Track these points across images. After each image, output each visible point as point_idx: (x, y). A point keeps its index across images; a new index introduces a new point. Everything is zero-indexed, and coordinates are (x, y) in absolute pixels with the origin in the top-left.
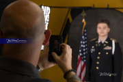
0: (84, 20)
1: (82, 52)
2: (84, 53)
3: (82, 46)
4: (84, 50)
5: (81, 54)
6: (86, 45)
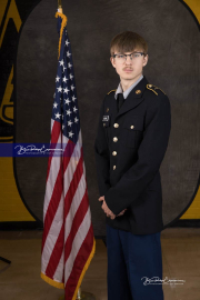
0: (60, 11)
1: (62, 110)
2: (69, 112)
3: (60, 89)
4: (67, 101)
5: (58, 116)
6: (72, 88)
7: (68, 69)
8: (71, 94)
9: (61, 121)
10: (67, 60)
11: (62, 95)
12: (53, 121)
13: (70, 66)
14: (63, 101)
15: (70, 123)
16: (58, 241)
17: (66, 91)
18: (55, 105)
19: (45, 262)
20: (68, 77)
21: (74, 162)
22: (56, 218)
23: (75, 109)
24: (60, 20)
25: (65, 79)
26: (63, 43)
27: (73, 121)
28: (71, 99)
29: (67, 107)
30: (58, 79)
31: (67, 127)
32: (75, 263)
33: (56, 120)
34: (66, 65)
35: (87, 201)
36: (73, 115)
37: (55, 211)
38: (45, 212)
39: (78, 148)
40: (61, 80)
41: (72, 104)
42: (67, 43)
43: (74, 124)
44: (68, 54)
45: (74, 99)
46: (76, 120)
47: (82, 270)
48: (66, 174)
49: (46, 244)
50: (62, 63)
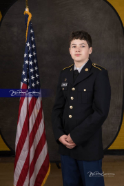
0: (27, 10)
1: (28, 76)
2: (33, 78)
3: (27, 62)
4: (32, 70)
5: (25, 80)
6: (35, 61)
7: (32, 48)
8: (34, 65)
9: (27, 84)
10: (32, 43)
11: (28, 66)
12: (22, 84)
13: (33, 46)
14: (29, 70)
15: (33, 85)
16: (25, 164)
17: (31, 63)
18: (24, 73)
19: (16, 179)
20: (32, 54)
21: (36, 111)
22: (23, 148)
23: (37, 76)
24: (27, 16)
25: (30, 56)
26: (29, 31)
27: (35, 83)
28: (34, 69)
29: (32, 74)
30: (25, 55)
31: (32, 87)
32: (37, 179)
33: (24, 83)
34: (31, 46)
35: (44, 137)
36: (36, 79)
37: (23, 144)
38: (16, 145)
39: (39, 101)
40: (28, 56)
41: (35, 72)
42: (32, 31)
43: (36, 86)
44: (33, 39)
45: (36, 68)
46: (38, 83)
47: (41, 184)
48: (30, 119)
49: (17, 166)
50: (28, 45)
